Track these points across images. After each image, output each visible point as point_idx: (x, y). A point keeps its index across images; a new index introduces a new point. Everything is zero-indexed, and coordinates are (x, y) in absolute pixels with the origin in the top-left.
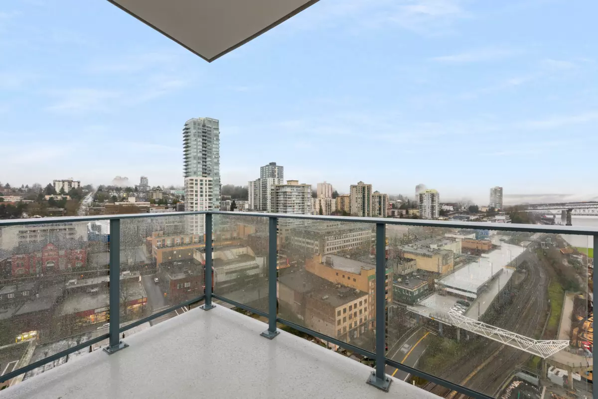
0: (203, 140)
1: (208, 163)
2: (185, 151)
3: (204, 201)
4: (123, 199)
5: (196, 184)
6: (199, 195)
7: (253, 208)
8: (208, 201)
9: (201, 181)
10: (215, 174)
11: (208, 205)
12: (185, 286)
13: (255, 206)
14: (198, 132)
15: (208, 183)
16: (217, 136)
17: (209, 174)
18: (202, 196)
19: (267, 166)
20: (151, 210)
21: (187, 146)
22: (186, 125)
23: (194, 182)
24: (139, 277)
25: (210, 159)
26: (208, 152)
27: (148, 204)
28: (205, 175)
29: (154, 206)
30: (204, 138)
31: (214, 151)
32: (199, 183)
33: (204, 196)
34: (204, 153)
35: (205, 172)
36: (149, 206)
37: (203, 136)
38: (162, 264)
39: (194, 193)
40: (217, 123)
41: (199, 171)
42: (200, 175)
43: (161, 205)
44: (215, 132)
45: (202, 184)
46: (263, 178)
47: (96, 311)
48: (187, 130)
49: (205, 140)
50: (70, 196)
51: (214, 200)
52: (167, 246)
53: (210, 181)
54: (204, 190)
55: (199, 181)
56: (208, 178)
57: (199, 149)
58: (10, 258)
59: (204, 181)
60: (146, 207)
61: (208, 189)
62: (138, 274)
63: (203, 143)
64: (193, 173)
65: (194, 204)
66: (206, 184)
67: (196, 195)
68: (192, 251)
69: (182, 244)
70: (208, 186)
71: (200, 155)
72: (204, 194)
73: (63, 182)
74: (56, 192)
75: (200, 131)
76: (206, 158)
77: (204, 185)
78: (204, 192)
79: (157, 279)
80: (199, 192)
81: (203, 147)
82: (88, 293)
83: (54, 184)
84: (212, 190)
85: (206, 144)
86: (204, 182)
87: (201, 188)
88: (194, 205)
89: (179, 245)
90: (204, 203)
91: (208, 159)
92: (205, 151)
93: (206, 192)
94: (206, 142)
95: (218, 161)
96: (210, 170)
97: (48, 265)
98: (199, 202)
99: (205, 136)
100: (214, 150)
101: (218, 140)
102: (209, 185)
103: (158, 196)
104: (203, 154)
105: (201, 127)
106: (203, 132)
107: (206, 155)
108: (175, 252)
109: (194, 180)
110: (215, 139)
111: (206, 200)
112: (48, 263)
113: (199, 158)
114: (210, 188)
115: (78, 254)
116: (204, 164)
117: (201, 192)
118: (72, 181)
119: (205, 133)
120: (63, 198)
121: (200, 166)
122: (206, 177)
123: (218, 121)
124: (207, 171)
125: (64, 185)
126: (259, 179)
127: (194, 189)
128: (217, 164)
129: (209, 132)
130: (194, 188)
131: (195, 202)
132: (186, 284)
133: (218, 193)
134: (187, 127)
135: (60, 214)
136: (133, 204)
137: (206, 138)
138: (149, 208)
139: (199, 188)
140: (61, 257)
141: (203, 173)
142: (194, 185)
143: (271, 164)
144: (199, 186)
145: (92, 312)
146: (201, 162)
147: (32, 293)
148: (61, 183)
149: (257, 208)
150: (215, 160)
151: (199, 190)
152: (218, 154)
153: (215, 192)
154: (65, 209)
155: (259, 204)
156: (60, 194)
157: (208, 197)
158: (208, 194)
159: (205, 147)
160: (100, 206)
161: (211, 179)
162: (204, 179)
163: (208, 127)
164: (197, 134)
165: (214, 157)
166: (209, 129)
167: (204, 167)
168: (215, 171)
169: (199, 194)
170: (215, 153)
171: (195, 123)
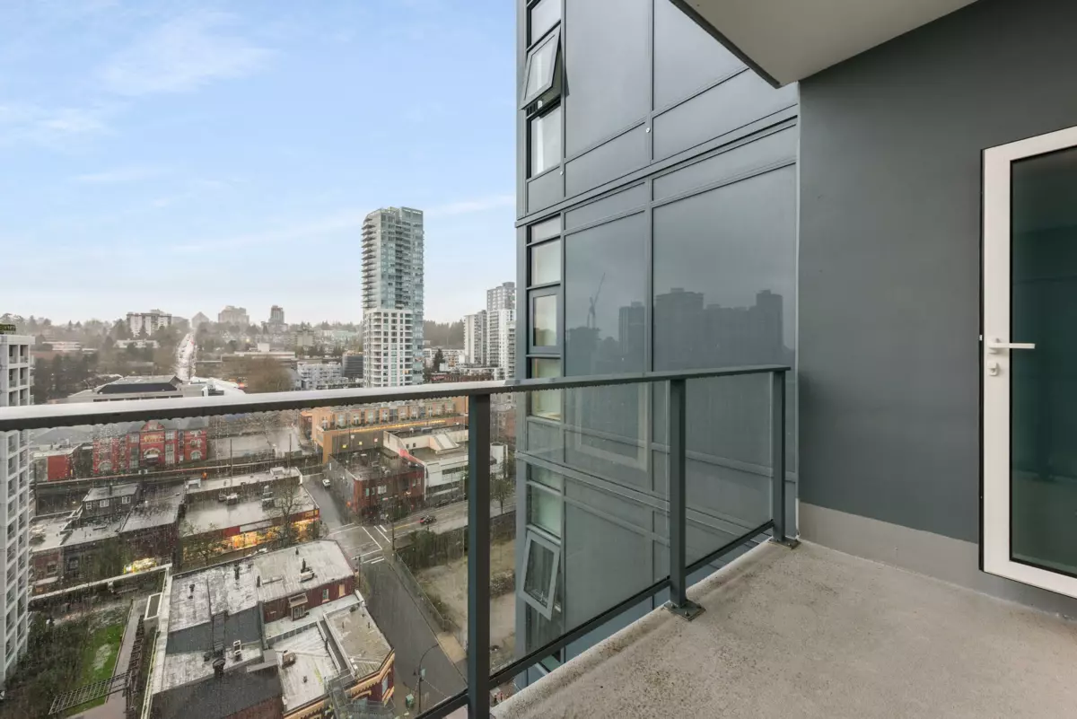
0: (397, 245)
1: (404, 285)
2: (365, 265)
3: (399, 350)
4: (247, 347)
5: (386, 321)
6: (390, 340)
7: (472, 361)
8: (404, 350)
9: (394, 315)
10: (417, 303)
11: (404, 357)
12: (379, 492)
13: (476, 358)
14: (389, 233)
15: (404, 318)
16: (420, 238)
17: (406, 304)
18: (394, 340)
19: (498, 288)
20: (299, 366)
21: (369, 256)
22: (368, 220)
23: (382, 318)
24: (298, 477)
25: (407, 279)
26: (405, 266)
27: (290, 356)
28: (399, 305)
29: (303, 359)
30: (399, 242)
31: (416, 265)
32: (390, 318)
33: (398, 340)
34: (398, 267)
35: (401, 300)
36: (293, 358)
37: (397, 239)
38: (334, 456)
39: (382, 337)
40: (419, 216)
41: (390, 299)
42: (391, 306)
43: (314, 357)
44: (416, 231)
45: (394, 321)
46: (491, 309)
47: (242, 529)
48: (369, 228)
49: (400, 246)
50: (159, 341)
51: (415, 347)
52: (339, 426)
53: (407, 315)
54: (398, 331)
55: (390, 315)
56: (405, 311)
57: (391, 260)
58: (88, 445)
59: (399, 316)
60: (290, 361)
61: (404, 328)
62: (295, 472)
63: (397, 251)
64: (380, 302)
65: (382, 354)
66: (401, 322)
67: (386, 340)
68: (380, 435)
69: (363, 423)
70: (404, 325)
71: (392, 271)
72: (398, 337)
73: (144, 316)
74: (132, 334)
75: (393, 230)
76: (401, 277)
77: (399, 321)
78: (398, 334)
79: (327, 481)
80: (390, 334)
81: (397, 258)
82: (223, 501)
83: (128, 319)
84: (411, 331)
85: (401, 252)
86: (398, 318)
87: (394, 328)
88: (382, 357)
89: (359, 425)
90: (399, 354)
91: (405, 278)
92: (401, 264)
93: (401, 334)
94: (402, 249)
95: (422, 280)
96: (409, 298)
97: (149, 457)
98: (390, 351)
99: (401, 239)
100: (415, 262)
101: (421, 245)
102: (407, 322)
103: (305, 342)
104: (397, 270)
105: (393, 223)
106: (397, 232)
107: (401, 271)
108: (352, 437)
109: (382, 314)
110: (416, 243)
111: (401, 348)
112: (148, 453)
113: (390, 277)
114: (408, 328)
115: (196, 439)
116: (399, 287)
117: (394, 334)
118: (158, 315)
119: (401, 233)
120: (146, 344)
121: (392, 289)
122: (401, 308)
123: (422, 212)
124: (402, 300)
125: (144, 322)
126: (484, 312)
127: (382, 330)
128: (420, 286)
129: (406, 232)
130: (382, 327)
131: (383, 351)
132: (379, 488)
133: (421, 335)
134: (370, 223)
135: (149, 372)
136: (267, 355)
137: (402, 243)
138: (296, 362)
139: (390, 327)
140: (166, 442)
141: (397, 302)
142: (382, 323)
143: (504, 284)
144: (390, 324)
145: (235, 530)
146: (394, 283)
147: (137, 500)
148: (140, 318)
149: (480, 362)
150: (417, 280)
151: (390, 331)
152: (421, 269)
153: (416, 335)
154: (156, 364)
155: (485, 355)
156: (139, 338)
157: (404, 344)
158: (404, 337)
159: (401, 258)
160: (210, 359)
161: (410, 312)
162: (399, 312)
163: (404, 223)
164: (387, 235)
165: (414, 274)
166: (407, 227)
167: (399, 291)
168: (416, 298)
169: (390, 337)
170: (416, 268)
171: (383, 217)
